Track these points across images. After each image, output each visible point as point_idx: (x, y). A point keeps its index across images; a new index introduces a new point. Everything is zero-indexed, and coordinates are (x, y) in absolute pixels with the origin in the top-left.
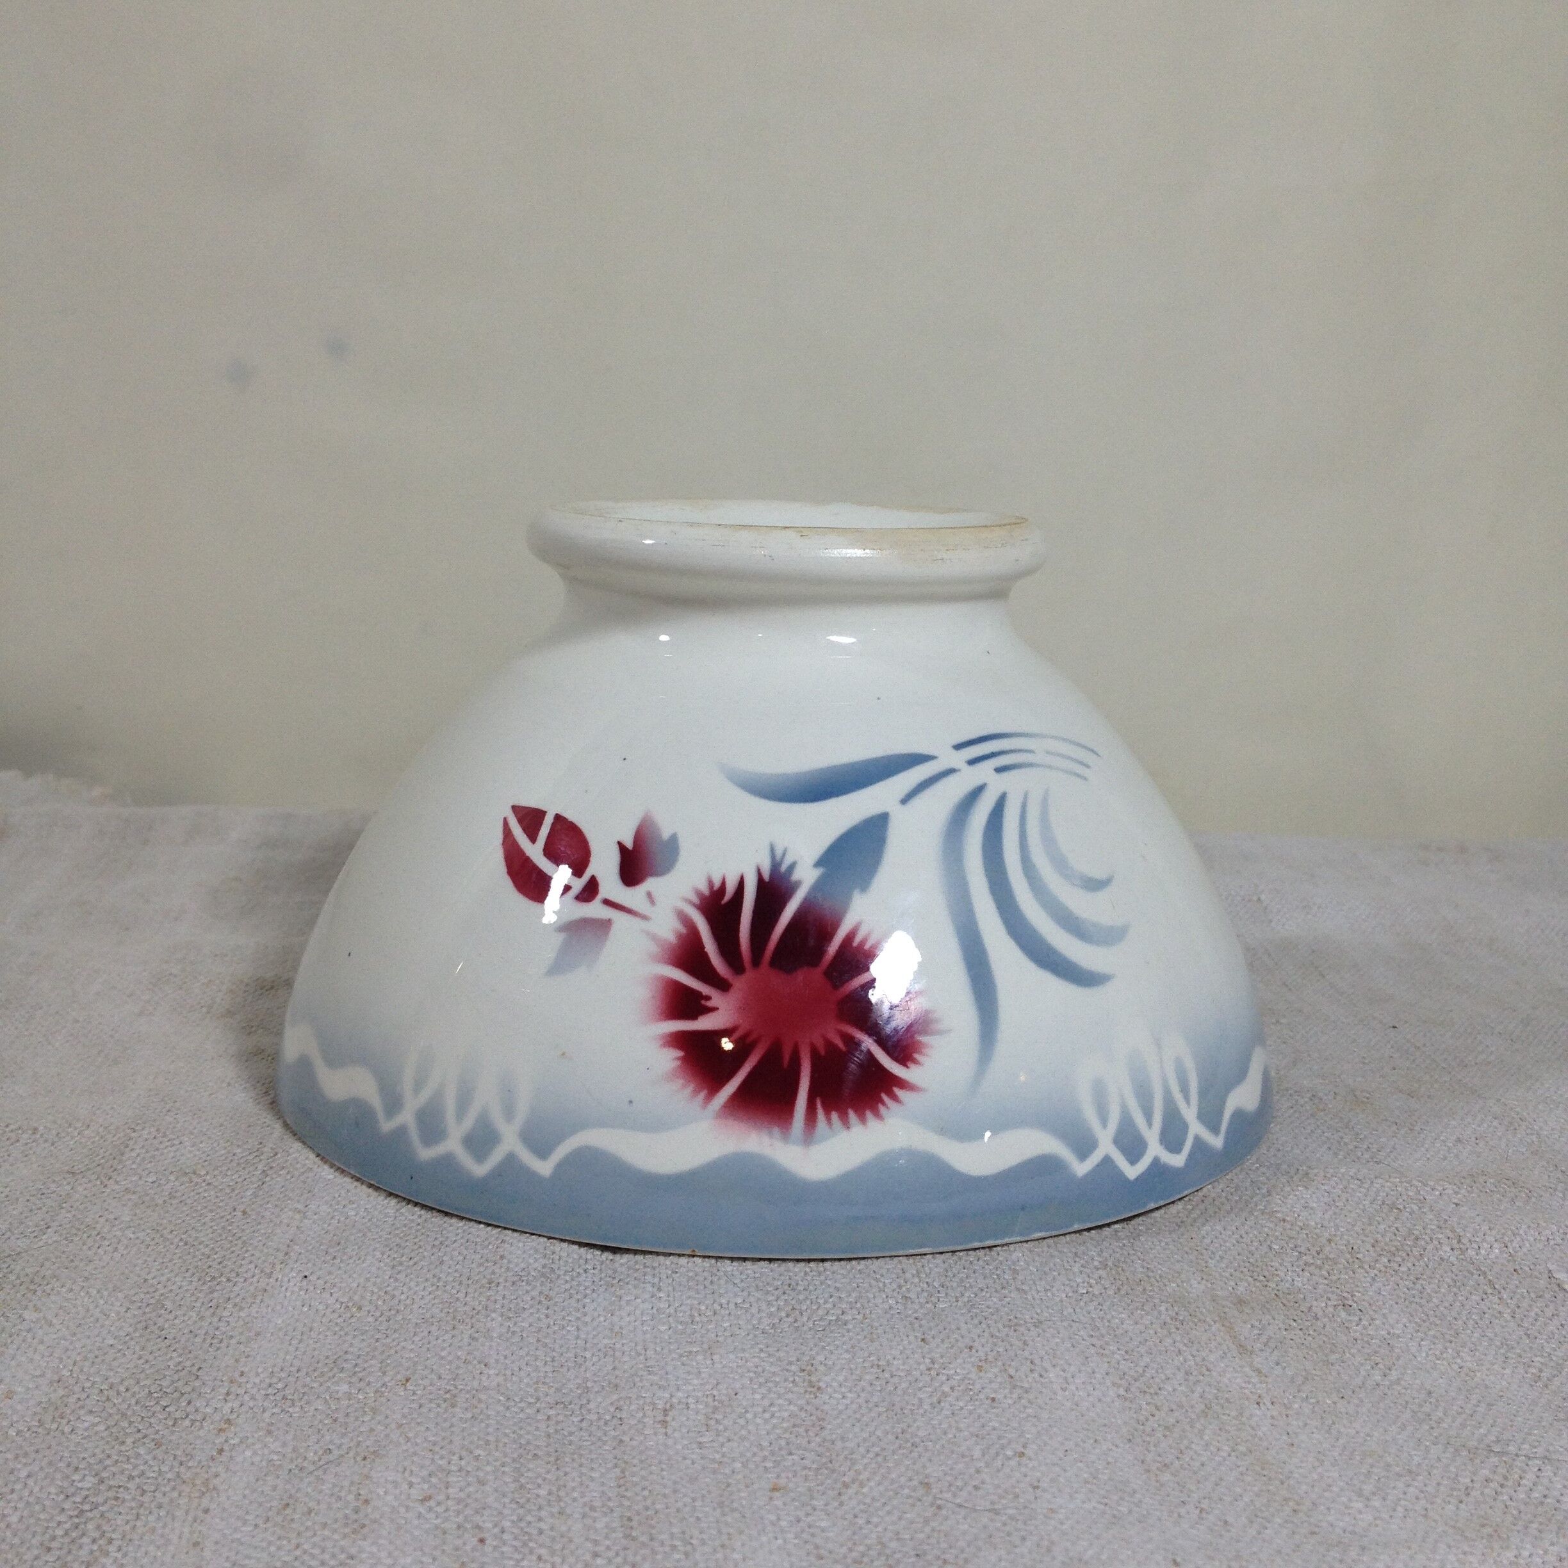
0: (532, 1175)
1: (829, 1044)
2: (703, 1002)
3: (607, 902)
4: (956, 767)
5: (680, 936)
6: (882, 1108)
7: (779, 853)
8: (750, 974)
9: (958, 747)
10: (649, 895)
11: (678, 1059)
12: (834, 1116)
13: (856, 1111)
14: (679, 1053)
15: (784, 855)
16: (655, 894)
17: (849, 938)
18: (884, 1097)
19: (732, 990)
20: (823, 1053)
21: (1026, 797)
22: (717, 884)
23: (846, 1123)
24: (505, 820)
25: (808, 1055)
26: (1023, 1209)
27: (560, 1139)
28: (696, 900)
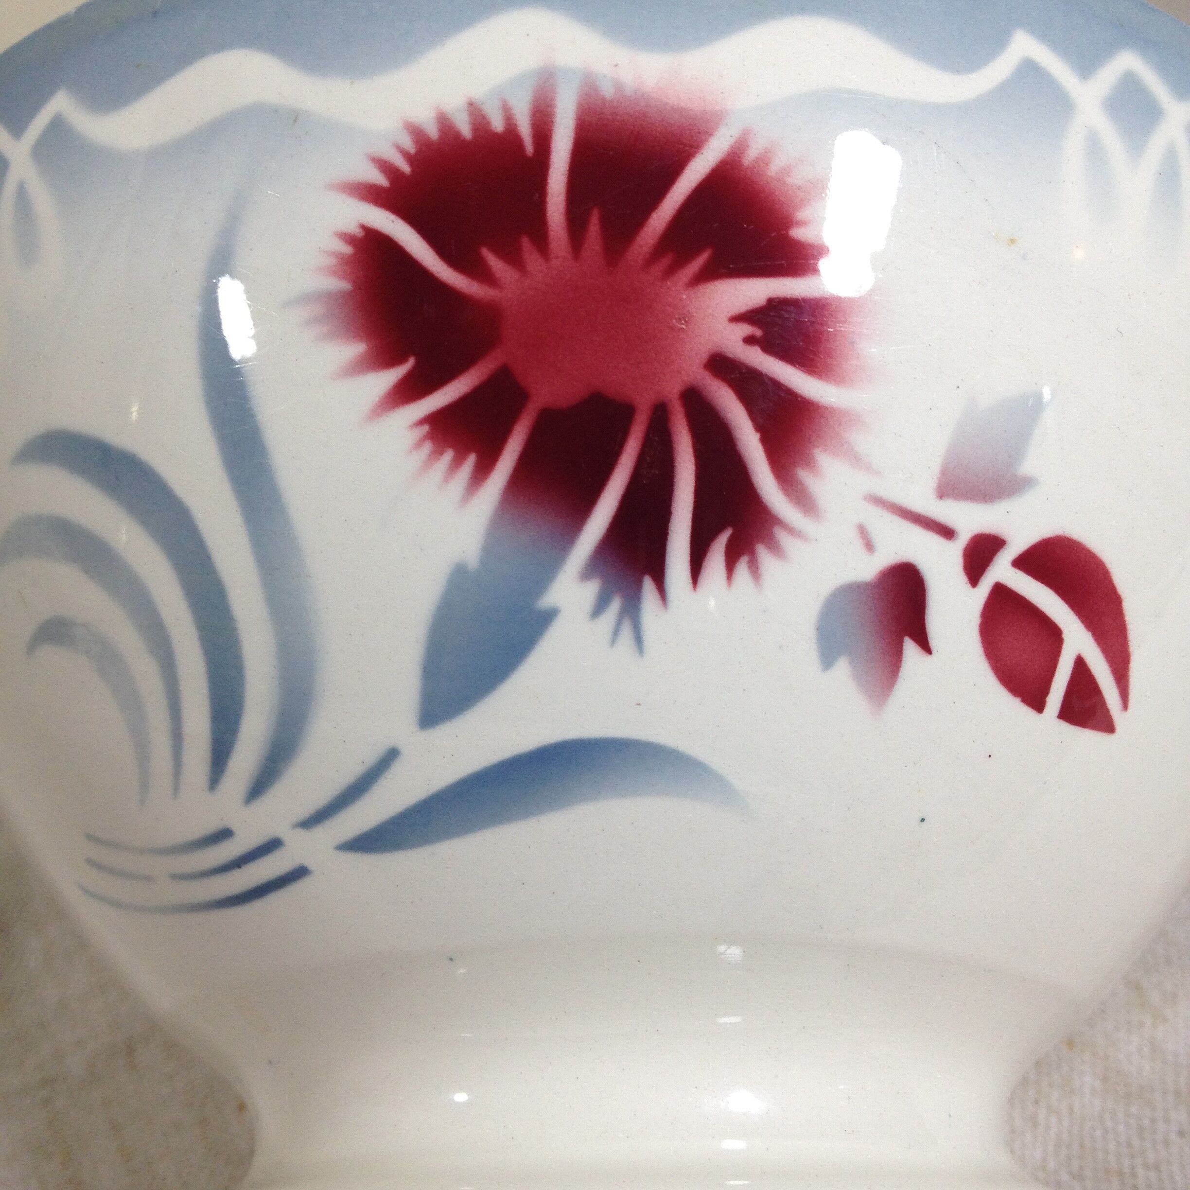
0: (1044, 36)
1: (514, 259)
2: (758, 333)
3: (947, 533)
4: (301, 833)
5: (809, 463)
6: (409, 145)
7: (626, 631)
8: (672, 389)
9: (299, 873)
10: (869, 546)
11: (800, 223)
12: (498, 124)
13: (457, 136)
14: (798, 233)
15: (616, 633)
16: (858, 545)
17: (483, 470)
18: (405, 167)
19: (704, 357)
20: (525, 242)
21: (176, 788)
22: (742, 568)
23: (474, 110)
24: (1125, 705)
25: (552, 234)
26: (155, 14)
27: (1004, 90)
28: (781, 536)
